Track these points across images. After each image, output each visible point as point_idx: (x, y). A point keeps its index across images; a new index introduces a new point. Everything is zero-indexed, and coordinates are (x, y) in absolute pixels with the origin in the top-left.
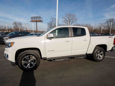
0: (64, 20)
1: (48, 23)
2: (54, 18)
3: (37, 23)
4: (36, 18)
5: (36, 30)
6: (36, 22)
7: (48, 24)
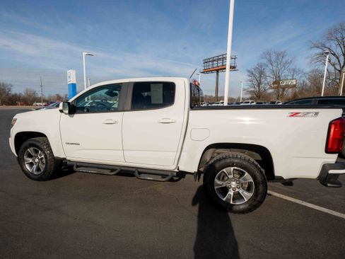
0: (319, 51)
1: (249, 71)
2: (275, 53)
3: (218, 74)
4: (212, 61)
5: (214, 95)
6: (218, 71)
7: (251, 74)
